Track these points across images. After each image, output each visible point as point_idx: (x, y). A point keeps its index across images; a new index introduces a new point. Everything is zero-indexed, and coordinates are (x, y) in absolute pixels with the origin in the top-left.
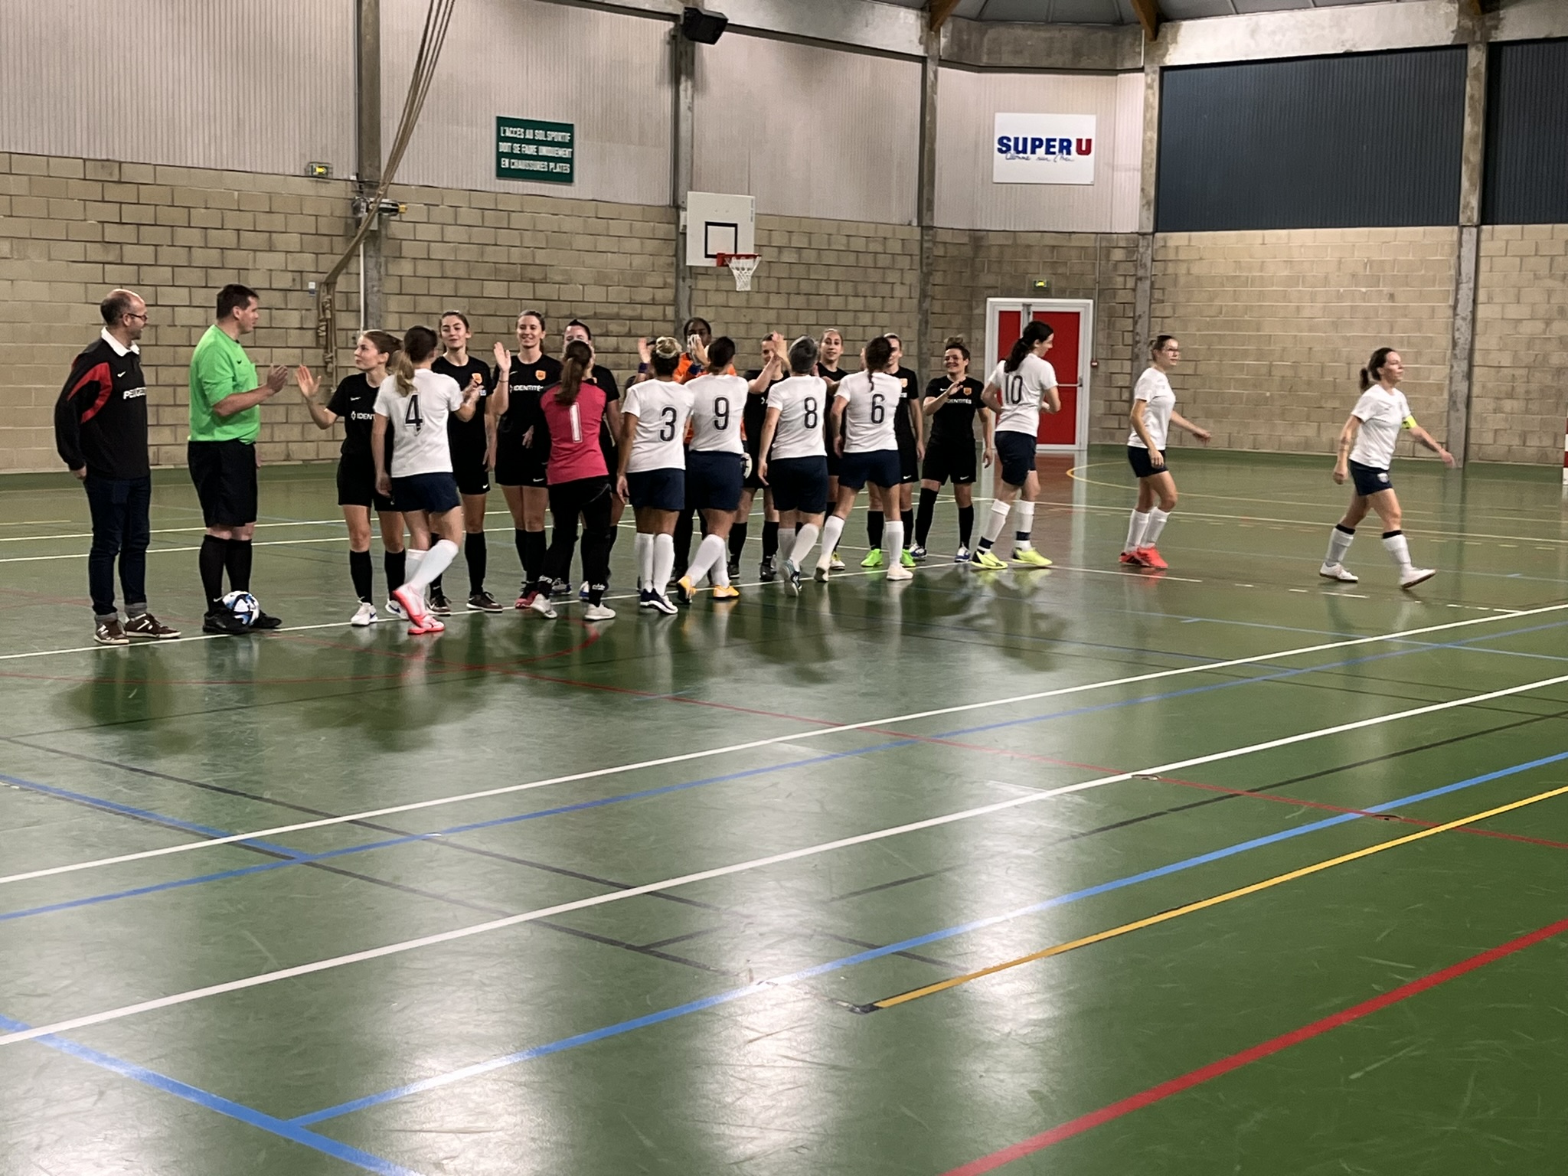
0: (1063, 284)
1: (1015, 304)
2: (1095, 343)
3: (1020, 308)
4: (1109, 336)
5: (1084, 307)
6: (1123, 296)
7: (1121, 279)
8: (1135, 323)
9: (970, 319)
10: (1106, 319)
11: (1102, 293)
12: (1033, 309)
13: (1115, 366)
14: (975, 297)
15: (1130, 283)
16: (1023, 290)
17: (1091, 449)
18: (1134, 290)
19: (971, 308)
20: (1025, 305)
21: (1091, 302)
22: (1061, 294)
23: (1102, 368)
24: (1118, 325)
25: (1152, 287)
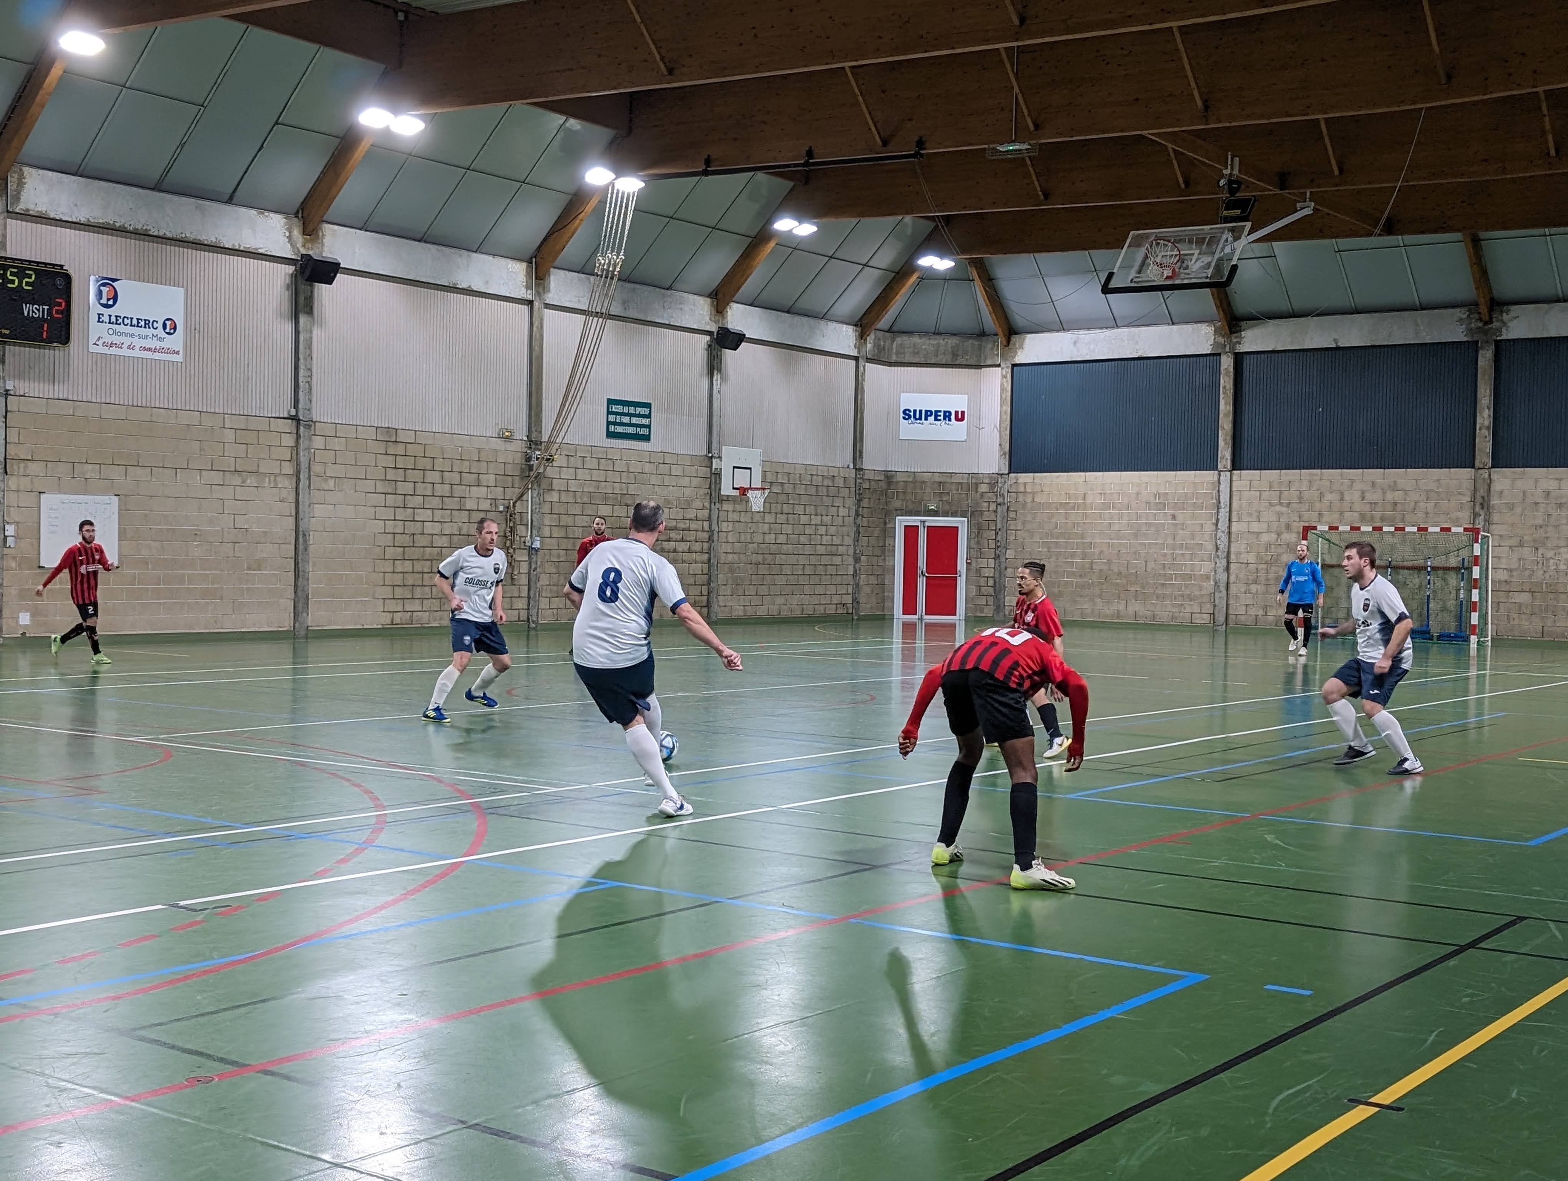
0: (947, 507)
1: (915, 521)
2: (969, 548)
3: (918, 524)
4: (978, 543)
5: (961, 523)
6: (987, 516)
7: (986, 504)
8: (997, 534)
9: (884, 530)
10: (977, 531)
11: (972, 514)
12: (927, 524)
13: (983, 563)
14: (888, 516)
15: (993, 507)
16: (920, 511)
17: (967, 619)
18: (996, 511)
19: (885, 523)
20: (921, 521)
21: (966, 519)
22: (946, 514)
23: (974, 564)
24: (985, 535)
25: (1008, 509)
